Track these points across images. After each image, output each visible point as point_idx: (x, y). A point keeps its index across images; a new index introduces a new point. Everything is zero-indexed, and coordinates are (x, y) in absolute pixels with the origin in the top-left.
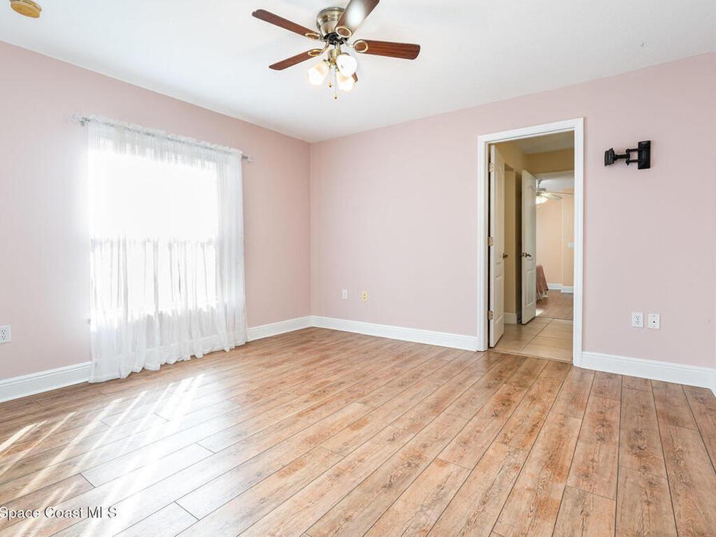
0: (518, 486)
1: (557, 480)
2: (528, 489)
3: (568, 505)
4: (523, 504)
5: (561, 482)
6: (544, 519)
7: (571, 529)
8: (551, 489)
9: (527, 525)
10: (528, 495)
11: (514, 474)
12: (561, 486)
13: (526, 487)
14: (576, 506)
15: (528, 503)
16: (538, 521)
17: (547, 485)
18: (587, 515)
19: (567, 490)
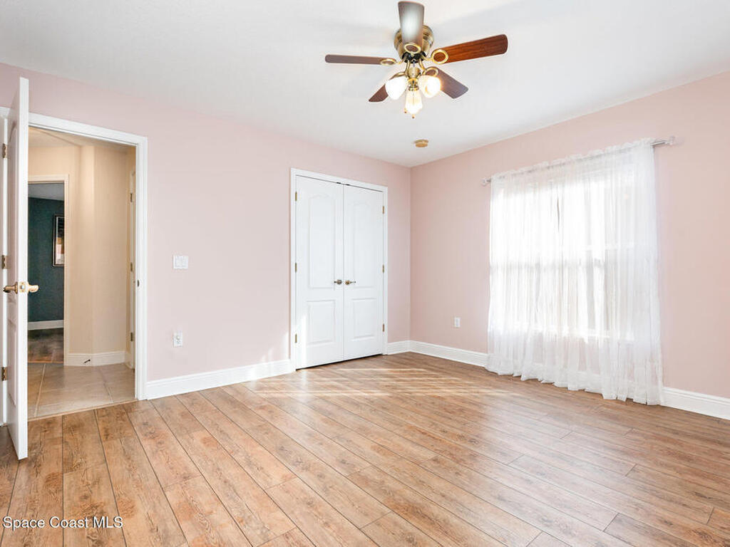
0: (221, 508)
1: (199, 541)
2: (212, 512)
3: (172, 527)
4: (204, 501)
5: (193, 542)
6: (180, 503)
7: (158, 510)
8: (196, 529)
9: (187, 492)
10: (207, 508)
11: (235, 513)
12: (190, 537)
13: (214, 512)
14: (165, 531)
15: (200, 503)
16: (183, 499)
17: (202, 529)
18: (152, 530)
19: (182, 537)
